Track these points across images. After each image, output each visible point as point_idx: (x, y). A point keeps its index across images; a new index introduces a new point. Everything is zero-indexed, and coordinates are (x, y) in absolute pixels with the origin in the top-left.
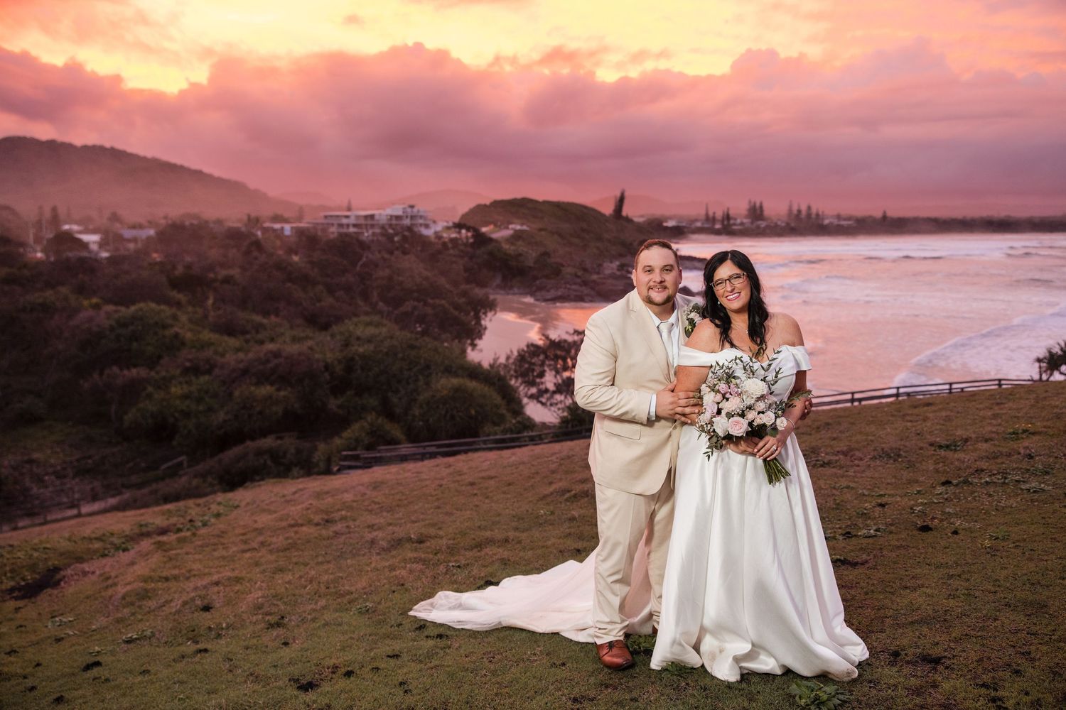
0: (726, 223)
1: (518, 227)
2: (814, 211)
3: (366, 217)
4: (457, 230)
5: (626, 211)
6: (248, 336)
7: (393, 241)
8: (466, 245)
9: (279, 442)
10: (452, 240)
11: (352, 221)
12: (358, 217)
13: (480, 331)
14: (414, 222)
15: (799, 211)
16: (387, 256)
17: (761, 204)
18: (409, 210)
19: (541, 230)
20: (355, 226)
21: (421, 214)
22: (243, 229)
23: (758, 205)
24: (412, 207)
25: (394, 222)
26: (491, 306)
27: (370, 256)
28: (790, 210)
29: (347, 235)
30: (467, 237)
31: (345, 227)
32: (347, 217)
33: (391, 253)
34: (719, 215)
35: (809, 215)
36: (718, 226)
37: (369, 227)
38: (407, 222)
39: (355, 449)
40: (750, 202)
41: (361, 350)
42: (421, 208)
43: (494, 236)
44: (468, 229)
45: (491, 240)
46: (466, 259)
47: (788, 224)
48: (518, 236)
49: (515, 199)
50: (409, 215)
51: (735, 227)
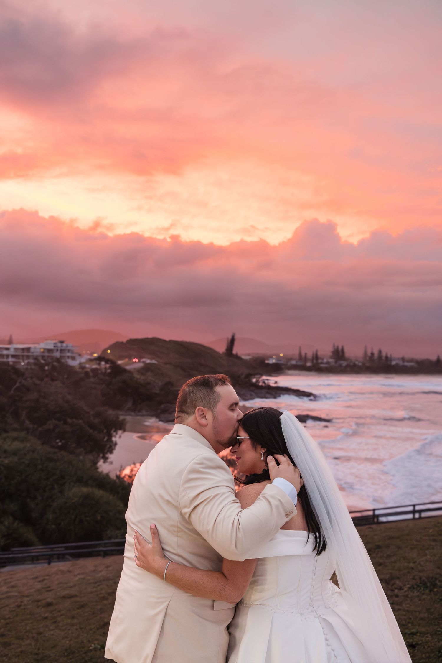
1: (148, 361)
2: (384, 354)
3: (23, 349)
4: (98, 362)
5: (236, 350)
7: (45, 371)
8: (104, 374)
10: (93, 370)
11: (12, 352)
12: (16, 349)
13: (111, 447)
14: (63, 354)
15: (372, 354)
16: (38, 382)
17: (343, 347)
18: (59, 345)
19: (166, 363)
20: (13, 356)
21: (69, 348)
23: (340, 348)
24: (62, 342)
25: (46, 354)
26: (121, 426)
27: (23, 381)
28: (366, 353)
30: (105, 368)
31: (5, 357)
32: (7, 349)
33: (42, 380)
34: (310, 355)
35: (380, 357)
36: (309, 364)
37: (25, 358)
38: (57, 354)
40: (334, 346)
41: (6, 461)
42: (69, 344)
43: (128, 368)
44: (107, 361)
45: (125, 371)
46: (104, 386)
47: (364, 364)
48: (147, 368)
49: (147, 339)
50: (59, 349)
51: (322, 365)
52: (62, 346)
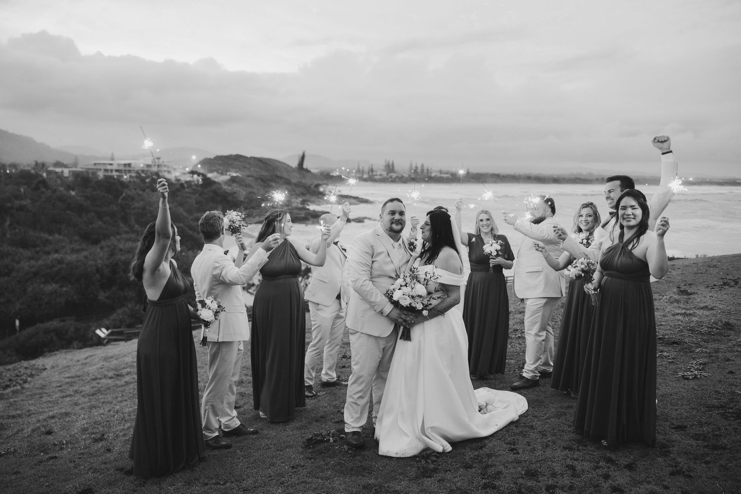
0: (370, 174)
1: (235, 175)
2: (425, 168)
3: (125, 165)
4: (191, 175)
5: (306, 165)
6: (38, 249)
7: (145, 182)
8: (197, 185)
9: (62, 323)
10: (187, 182)
11: (115, 167)
12: (119, 165)
14: (159, 169)
15: (417, 168)
16: (141, 192)
17: (393, 162)
18: (157, 161)
19: (249, 176)
20: (116, 171)
21: (165, 164)
22: (33, 172)
23: (391, 163)
24: (159, 158)
25: (146, 169)
27: (129, 192)
28: (411, 166)
29: (112, 177)
30: (198, 180)
31: (110, 171)
32: (111, 164)
33: (144, 191)
34: (366, 169)
35: (422, 170)
36: (365, 176)
37: (127, 172)
38: (155, 169)
39: (120, 327)
40: (386, 161)
41: (122, 258)
42: (165, 160)
43: (216, 180)
44: (199, 174)
45: (215, 182)
46: (197, 195)
47: (409, 176)
48: (233, 180)
49: (231, 155)
50: (156, 164)
51: (376, 177)
52: (158, 162)
